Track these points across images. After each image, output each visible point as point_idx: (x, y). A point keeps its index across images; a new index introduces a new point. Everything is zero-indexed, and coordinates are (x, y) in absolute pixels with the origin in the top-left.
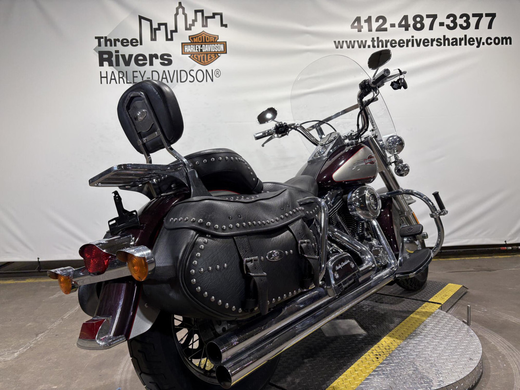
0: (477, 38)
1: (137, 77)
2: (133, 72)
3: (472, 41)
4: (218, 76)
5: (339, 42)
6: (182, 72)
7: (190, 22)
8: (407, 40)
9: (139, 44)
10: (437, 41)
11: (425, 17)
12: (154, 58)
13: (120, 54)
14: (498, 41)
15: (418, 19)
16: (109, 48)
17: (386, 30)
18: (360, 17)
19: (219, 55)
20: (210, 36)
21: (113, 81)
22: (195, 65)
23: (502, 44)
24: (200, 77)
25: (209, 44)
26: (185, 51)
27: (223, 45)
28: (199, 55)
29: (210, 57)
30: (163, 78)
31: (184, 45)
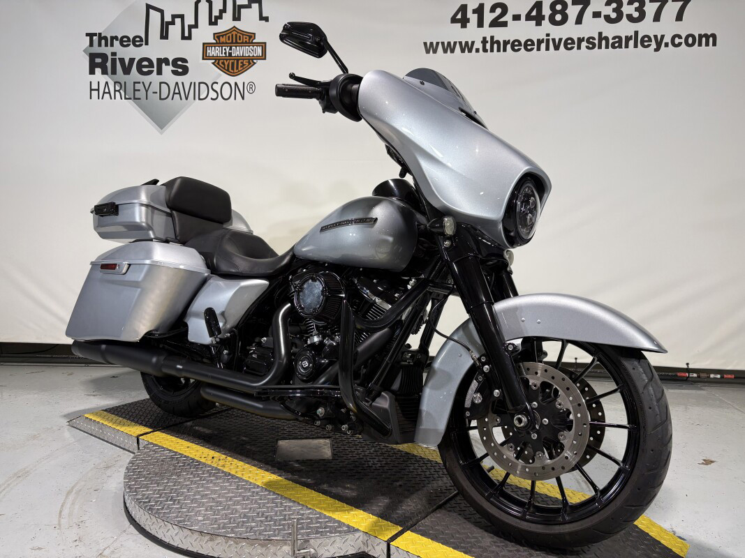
0: (656, 37)
1: (139, 90)
2: (135, 83)
3: (646, 41)
4: (251, 92)
5: (432, 44)
6: (201, 85)
7: (216, 13)
8: (538, 40)
9: (144, 43)
10: (588, 42)
11: (569, 4)
12: (164, 64)
13: (117, 57)
14: (692, 40)
15: (559, 7)
16: (104, 50)
17: (505, 24)
18: (466, 5)
19: (255, 61)
20: (244, 33)
21: (107, 96)
22: (221, 75)
23: (700, 45)
24: (226, 93)
25: (241, 46)
26: (208, 55)
27: (261, 47)
28: (227, 61)
29: (242, 65)
30: (175, 92)
31: (207, 47)
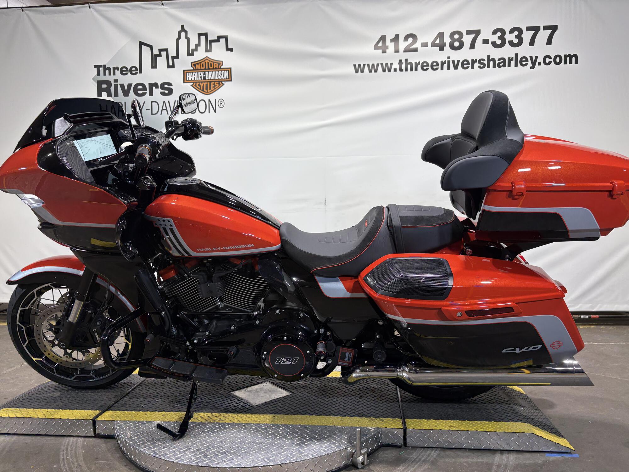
0: (531, 58)
3: (524, 61)
4: (221, 106)
5: (359, 65)
7: (192, 46)
8: (442, 62)
9: (139, 72)
10: (480, 63)
11: (465, 33)
12: (154, 88)
14: (559, 60)
15: (456, 36)
16: (108, 78)
17: (416, 50)
18: (385, 36)
19: (223, 83)
20: (214, 61)
22: (198, 94)
23: (565, 63)
24: (202, 107)
25: (213, 71)
26: (187, 79)
27: (227, 71)
28: (202, 83)
29: (213, 86)
30: (164, 108)
31: (186, 73)
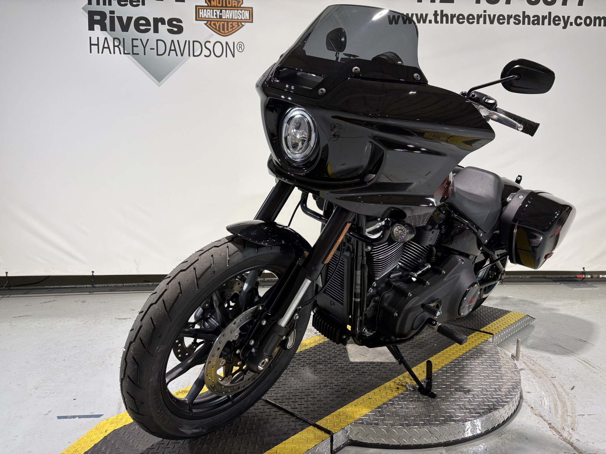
1: (137, 46)
2: (133, 39)
3: (557, 21)
4: (241, 50)
6: (195, 43)
8: (478, 15)
9: (141, 3)
10: (515, 18)
12: (160, 24)
13: (115, 15)
14: (590, 21)
16: (101, 8)
17: (452, 1)
19: (243, 23)
21: (106, 50)
22: (213, 35)
23: (595, 25)
24: (218, 51)
25: (231, 10)
26: (200, 17)
27: (248, 11)
28: (218, 23)
29: (231, 26)
30: (171, 49)
31: (199, 9)
